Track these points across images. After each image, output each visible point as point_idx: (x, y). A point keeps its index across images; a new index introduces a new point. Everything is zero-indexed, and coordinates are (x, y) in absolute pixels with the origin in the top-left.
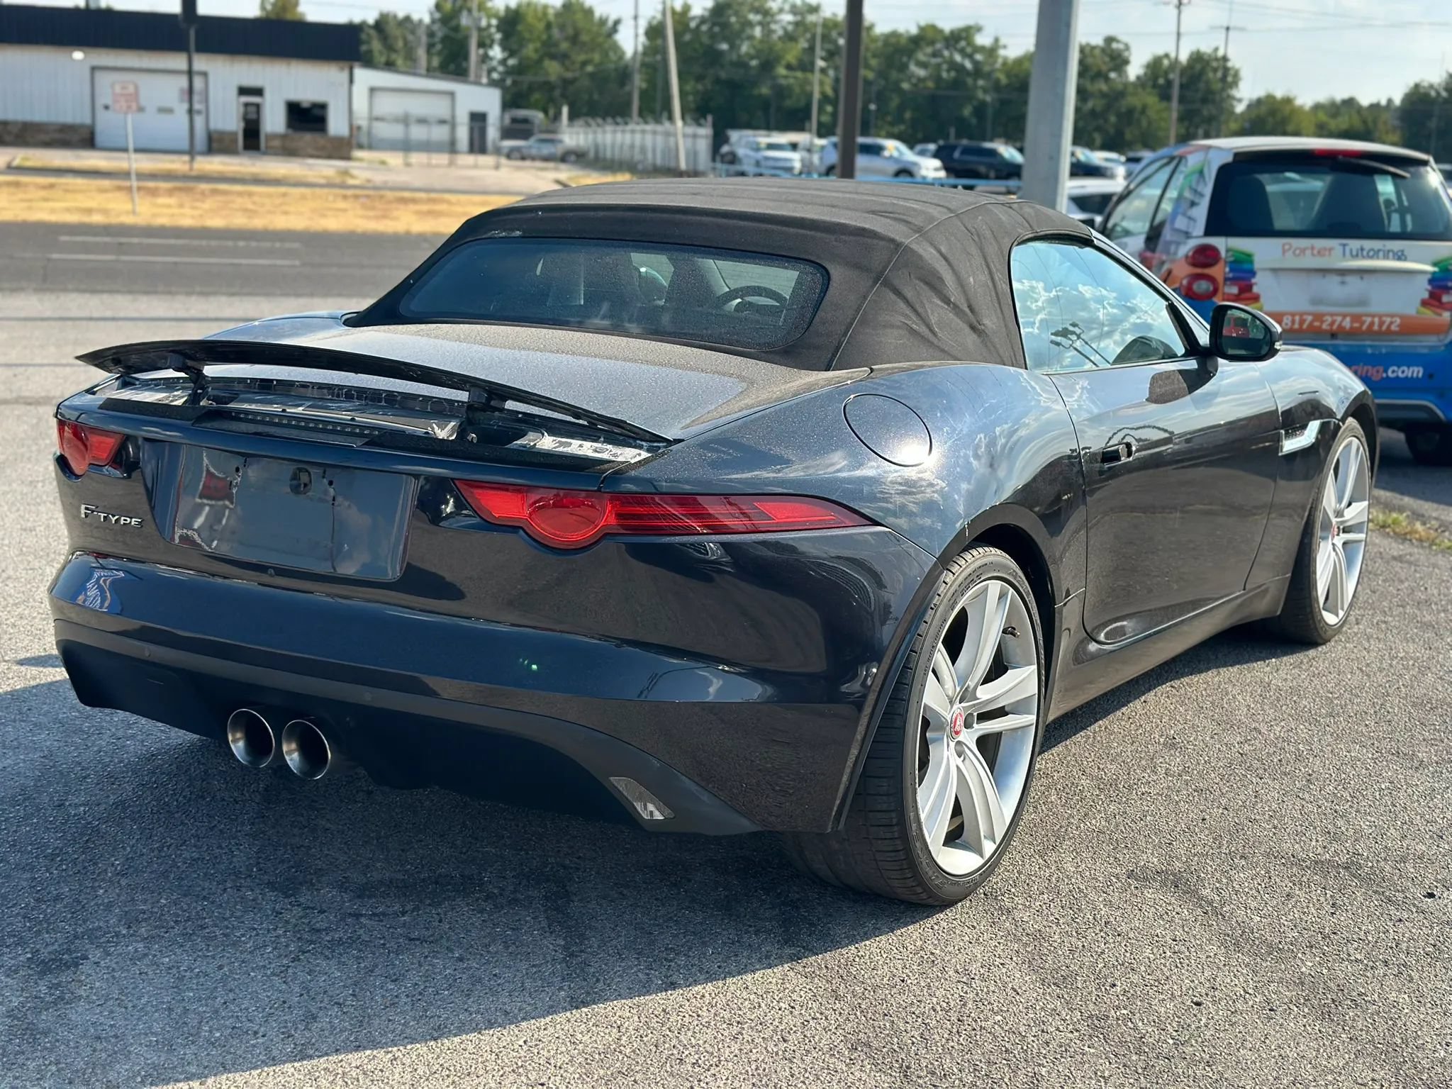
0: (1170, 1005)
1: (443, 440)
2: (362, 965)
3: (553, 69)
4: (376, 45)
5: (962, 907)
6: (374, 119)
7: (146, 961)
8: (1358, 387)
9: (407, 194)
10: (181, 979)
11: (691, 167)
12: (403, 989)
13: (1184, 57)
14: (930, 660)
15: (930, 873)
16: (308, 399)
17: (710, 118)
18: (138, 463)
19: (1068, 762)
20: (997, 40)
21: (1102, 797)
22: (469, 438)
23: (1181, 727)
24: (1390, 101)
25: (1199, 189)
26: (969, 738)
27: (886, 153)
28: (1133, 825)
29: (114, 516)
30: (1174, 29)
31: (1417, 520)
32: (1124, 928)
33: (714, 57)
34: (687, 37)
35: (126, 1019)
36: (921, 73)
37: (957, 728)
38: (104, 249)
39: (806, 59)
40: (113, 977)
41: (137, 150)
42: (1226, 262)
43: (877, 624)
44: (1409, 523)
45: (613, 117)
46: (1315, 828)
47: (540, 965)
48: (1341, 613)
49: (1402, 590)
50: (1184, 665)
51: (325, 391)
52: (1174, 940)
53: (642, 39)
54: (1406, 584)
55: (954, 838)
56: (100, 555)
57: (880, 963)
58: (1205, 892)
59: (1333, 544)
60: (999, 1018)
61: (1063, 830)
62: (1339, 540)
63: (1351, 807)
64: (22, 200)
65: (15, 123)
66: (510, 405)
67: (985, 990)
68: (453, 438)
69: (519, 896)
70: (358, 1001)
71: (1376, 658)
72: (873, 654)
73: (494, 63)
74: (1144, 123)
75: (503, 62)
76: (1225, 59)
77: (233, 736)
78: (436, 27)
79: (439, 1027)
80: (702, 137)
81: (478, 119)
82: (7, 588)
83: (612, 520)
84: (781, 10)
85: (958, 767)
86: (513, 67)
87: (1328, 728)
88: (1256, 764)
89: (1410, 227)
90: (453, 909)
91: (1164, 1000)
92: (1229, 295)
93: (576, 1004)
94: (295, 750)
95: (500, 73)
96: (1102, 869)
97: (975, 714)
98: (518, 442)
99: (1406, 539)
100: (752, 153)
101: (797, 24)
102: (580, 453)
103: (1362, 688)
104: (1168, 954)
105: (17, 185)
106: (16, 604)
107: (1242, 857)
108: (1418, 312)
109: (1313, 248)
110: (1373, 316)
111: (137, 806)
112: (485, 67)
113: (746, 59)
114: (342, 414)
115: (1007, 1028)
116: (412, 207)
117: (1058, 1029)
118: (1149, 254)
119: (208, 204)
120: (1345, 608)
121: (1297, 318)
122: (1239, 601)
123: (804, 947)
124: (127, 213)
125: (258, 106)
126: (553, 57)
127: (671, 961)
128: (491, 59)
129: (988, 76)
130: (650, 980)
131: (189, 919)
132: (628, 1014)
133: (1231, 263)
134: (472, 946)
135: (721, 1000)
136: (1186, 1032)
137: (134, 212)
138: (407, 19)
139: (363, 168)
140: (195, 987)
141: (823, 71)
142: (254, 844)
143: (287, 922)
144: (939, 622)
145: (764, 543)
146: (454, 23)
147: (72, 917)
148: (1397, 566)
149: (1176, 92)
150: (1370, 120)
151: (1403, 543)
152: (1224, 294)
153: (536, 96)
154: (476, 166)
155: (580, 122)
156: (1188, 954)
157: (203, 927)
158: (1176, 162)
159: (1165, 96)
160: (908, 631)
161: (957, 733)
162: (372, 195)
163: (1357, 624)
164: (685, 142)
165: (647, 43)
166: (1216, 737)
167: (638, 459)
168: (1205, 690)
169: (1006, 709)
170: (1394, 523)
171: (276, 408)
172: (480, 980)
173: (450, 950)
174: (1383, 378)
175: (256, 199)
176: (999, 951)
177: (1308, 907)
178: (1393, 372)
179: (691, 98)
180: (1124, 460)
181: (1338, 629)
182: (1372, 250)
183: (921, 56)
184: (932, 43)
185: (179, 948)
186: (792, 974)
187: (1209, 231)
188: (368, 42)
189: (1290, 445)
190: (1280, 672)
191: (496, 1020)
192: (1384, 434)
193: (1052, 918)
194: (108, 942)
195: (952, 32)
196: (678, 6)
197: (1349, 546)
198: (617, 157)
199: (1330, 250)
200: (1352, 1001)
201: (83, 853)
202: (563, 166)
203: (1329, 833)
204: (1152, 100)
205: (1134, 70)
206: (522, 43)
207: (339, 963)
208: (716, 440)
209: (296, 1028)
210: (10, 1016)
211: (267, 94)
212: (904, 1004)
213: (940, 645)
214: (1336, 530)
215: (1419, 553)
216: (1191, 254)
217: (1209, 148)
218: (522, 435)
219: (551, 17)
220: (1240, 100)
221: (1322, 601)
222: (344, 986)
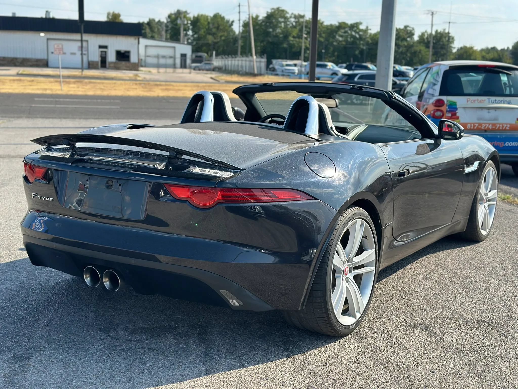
0: (423, 373)
1: (160, 169)
2: (132, 358)
3: (210, 39)
4: (148, 30)
5: (349, 337)
6: (146, 56)
7: (54, 357)
8: (493, 149)
9: (158, 83)
10: (66, 364)
11: (259, 73)
12: (146, 367)
13: (434, 33)
14: (335, 248)
15: (336, 325)
16: (113, 155)
17: (265, 55)
18: (52, 178)
19: (388, 284)
20: (367, 27)
21: (400, 297)
22: (170, 169)
23: (429, 272)
24: (508, 48)
25: (437, 79)
26: (350, 276)
27: (328, 67)
28: (411, 307)
29: (43, 197)
30: (431, 23)
31: (516, 197)
32: (407, 345)
33: (267, 34)
34: (257, 27)
35: (46, 378)
36: (341, 39)
37: (346, 272)
38: (51, 103)
39: (300, 34)
40: (42, 363)
41: (63, 68)
42: (447, 105)
43: (316, 234)
44: (513, 198)
45: (231, 55)
46: (477, 308)
47: (196, 358)
48: (488, 230)
49: (510, 222)
50: (431, 250)
51: (119, 152)
52: (425, 349)
53: (241, 28)
54: (512, 220)
55: (345, 312)
56: (39, 211)
57: (318, 357)
58: (437, 332)
59: (484, 206)
60: (361, 377)
61: (386, 309)
62: (486, 204)
63: (490, 301)
64: (22, 86)
65: (19, 58)
66: (184, 157)
67: (356, 367)
68: (164, 169)
69: (189, 333)
70: (129, 371)
71: (500, 246)
72: (315, 245)
73: (190, 37)
74: (420, 56)
75: (193, 36)
76: (449, 33)
77: (86, 276)
78: (168, 24)
79: (158, 381)
80: (262, 62)
81: (183, 56)
82: (10, 223)
83: (220, 198)
84: (291, 17)
85: (346, 286)
86: (196, 38)
87: (482, 272)
88: (456, 285)
89: (513, 93)
90: (165, 338)
91: (421, 371)
92: (448, 117)
93: (208, 373)
94: (108, 281)
95: (191, 40)
96: (399, 323)
97: (353, 267)
98: (187, 170)
99: (512, 204)
100: (280, 68)
101: (296, 22)
102: (209, 174)
103: (494, 257)
104: (423, 354)
105: (20, 80)
106: (13, 229)
107: (450, 319)
108: (516, 123)
109: (478, 100)
110: (500, 124)
111: (53, 301)
112: (186, 38)
113: (278, 34)
114: (124, 160)
115: (363, 381)
116: (160, 87)
117: (382, 382)
118: (419, 102)
119: (88, 87)
120: (489, 229)
121: (472, 125)
122: (450, 226)
123: (291, 352)
124: (59, 90)
125: (106, 52)
126: (210, 34)
127: (243, 357)
128: (189, 35)
129: (364, 40)
130: (235, 364)
131: (70, 342)
132: (227, 376)
133: (448, 105)
134: (171, 352)
135: (260, 371)
136: (428, 383)
137: (61, 90)
138: (159, 21)
139: (143, 73)
140: (71, 366)
141: (306, 39)
142: (94, 315)
143: (105, 343)
144: (339, 234)
145: (276, 206)
146: (175, 23)
147: (28, 341)
148: (508, 213)
149: (431, 45)
150: (501, 55)
151: (510, 206)
152: (446, 116)
153: (204, 48)
154: (183, 73)
155: (220, 57)
156: (430, 354)
157: (75, 345)
158: (429, 69)
159: (428, 47)
160: (327, 237)
161: (346, 274)
162: (146, 83)
163: (494, 234)
164: (256, 64)
165: (244, 29)
166: (442, 275)
167: (230, 176)
168: (438, 258)
169: (364, 265)
170: (507, 198)
171: (101, 158)
172: (174, 364)
173: (163, 353)
174: (503, 147)
175: (105, 85)
176: (361, 353)
177: (474, 337)
178: (507, 144)
179: (259, 48)
180: (407, 175)
181: (487, 236)
182: (499, 100)
183: (340, 33)
184: (344, 28)
185: (66, 352)
186: (286, 361)
187: (441, 94)
188: (145, 29)
189: (468, 170)
190: (465, 252)
191: (179, 378)
192: (503, 166)
193: (381, 341)
194: (41, 350)
195: (351, 25)
196: (254, 16)
197: (490, 206)
198: (233, 69)
199: (484, 100)
200: (489, 371)
201: (33, 318)
202: (213, 73)
203: (482, 310)
204: (422, 48)
205: (416, 38)
206: (199, 30)
207: (123, 358)
208: (257, 169)
209: (107, 382)
210: (4, 377)
211: (109, 48)
212: (327, 373)
213: (339, 243)
214: (485, 200)
215: (516, 209)
216: (434, 102)
217: (440, 64)
218: (188, 167)
219: (209, 20)
220: (454, 48)
221: (480, 226)
222: (125, 366)
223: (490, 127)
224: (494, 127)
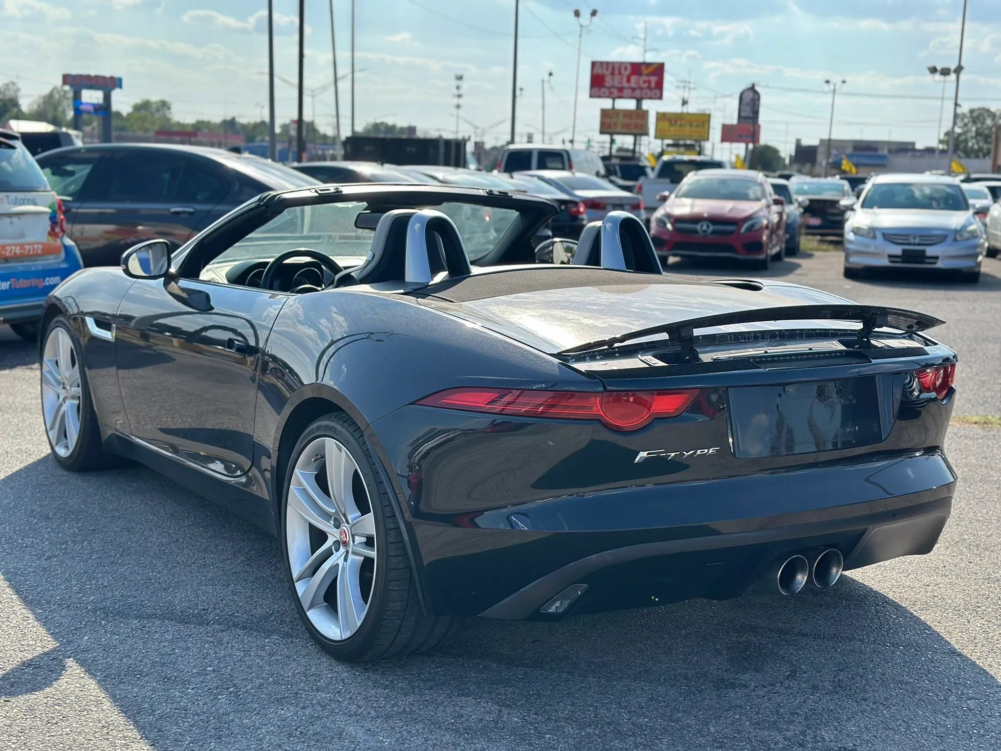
29: (688, 452)
108: (48, 241)
110: (29, 244)
182: (21, 199)
223: (18, 251)
224: (22, 251)
